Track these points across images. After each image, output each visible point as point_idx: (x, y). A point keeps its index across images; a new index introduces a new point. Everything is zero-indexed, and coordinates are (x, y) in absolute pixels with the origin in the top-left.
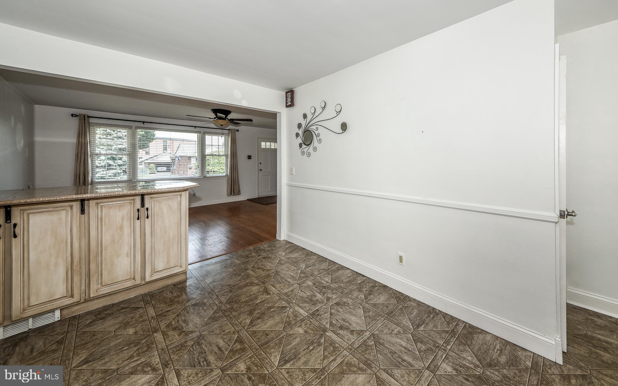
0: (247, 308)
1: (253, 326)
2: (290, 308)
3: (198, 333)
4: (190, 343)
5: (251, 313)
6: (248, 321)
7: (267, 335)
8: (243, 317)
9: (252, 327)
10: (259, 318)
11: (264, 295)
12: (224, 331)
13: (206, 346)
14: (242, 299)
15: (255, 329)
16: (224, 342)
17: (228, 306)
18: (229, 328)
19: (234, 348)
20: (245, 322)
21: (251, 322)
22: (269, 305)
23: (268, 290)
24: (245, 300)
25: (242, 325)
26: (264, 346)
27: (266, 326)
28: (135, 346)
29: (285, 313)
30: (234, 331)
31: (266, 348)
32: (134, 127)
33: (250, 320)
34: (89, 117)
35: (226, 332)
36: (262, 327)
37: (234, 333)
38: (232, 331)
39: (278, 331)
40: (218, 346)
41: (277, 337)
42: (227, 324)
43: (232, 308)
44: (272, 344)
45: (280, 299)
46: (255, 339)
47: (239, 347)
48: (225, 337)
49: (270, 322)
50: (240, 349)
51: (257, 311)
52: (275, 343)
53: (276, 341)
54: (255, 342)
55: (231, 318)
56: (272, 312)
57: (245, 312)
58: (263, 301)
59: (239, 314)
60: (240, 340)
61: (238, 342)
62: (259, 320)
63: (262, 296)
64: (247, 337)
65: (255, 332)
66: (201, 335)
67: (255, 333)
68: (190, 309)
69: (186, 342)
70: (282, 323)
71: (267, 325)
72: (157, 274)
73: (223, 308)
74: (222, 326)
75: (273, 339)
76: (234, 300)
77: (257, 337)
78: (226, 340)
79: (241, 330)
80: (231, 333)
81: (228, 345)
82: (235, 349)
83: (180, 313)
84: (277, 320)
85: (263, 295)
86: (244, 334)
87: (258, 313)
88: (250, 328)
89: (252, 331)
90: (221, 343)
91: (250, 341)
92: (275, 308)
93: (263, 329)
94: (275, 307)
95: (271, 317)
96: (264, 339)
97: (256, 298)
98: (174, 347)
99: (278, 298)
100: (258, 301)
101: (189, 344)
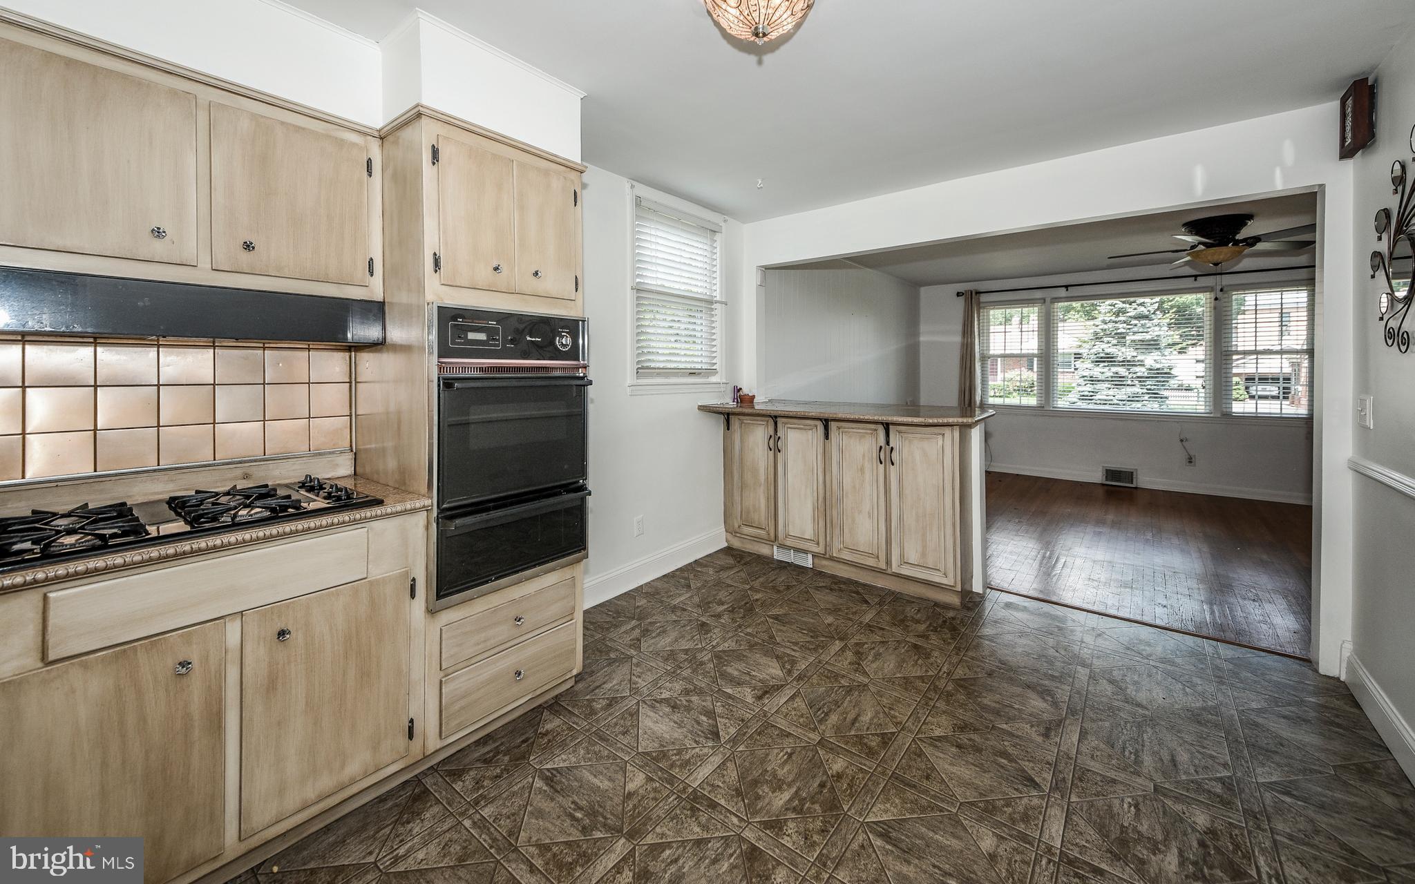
0: (969, 717)
1: (931, 745)
2: (1042, 797)
3: (867, 680)
4: (844, 682)
5: (963, 728)
6: (938, 732)
7: (928, 778)
8: (944, 720)
9: (929, 744)
10: (959, 746)
11: (1034, 729)
12: (891, 709)
13: (850, 702)
14: (986, 697)
15: (928, 750)
16: (872, 719)
17: (950, 687)
18: (902, 714)
19: (868, 739)
20: (932, 729)
21: (939, 739)
22: (1010, 750)
23: (1055, 730)
24: (989, 703)
25: (923, 727)
26: (899, 782)
27: (946, 766)
28: (811, 636)
29: (1016, 790)
30: (902, 723)
31: (895, 787)
32: (1048, 300)
33: (942, 734)
34: (978, 293)
35: (892, 712)
36: (941, 762)
37: (897, 723)
38: (899, 719)
39: (951, 793)
40: (859, 715)
41: (934, 797)
42: (909, 706)
43: (949, 694)
44: (910, 794)
45: (1050, 764)
46: (903, 761)
47: (873, 744)
48: (881, 715)
49: (964, 771)
50: (870, 748)
51: (976, 737)
52: (916, 800)
53: (924, 800)
54: (899, 762)
55: (927, 704)
56: (997, 764)
57: (958, 718)
58: (1011, 735)
59: (944, 712)
60: (886, 740)
61: (883, 738)
62: (954, 749)
63: (1028, 726)
64: (900, 748)
65: (920, 754)
66: (865, 685)
67: (919, 756)
68: (904, 647)
69: (843, 676)
70: (981, 794)
71: (954, 769)
72: (908, 566)
73: (941, 684)
74: (899, 702)
75: (926, 792)
76: (972, 687)
77: (913, 763)
78: (875, 720)
79: (910, 731)
80: (894, 720)
81: (868, 728)
82: (866, 740)
83: (888, 642)
84: (982, 782)
85: (1032, 726)
86: (906, 740)
87: (970, 740)
88: (924, 742)
89: (921, 748)
90: (866, 718)
91: (895, 755)
92: (1014, 765)
93: (937, 764)
94: (1016, 762)
95: (981, 766)
96: (915, 776)
97: (1010, 719)
98: (828, 670)
99: (1052, 759)
100: (1004, 726)
101: (842, 682)
